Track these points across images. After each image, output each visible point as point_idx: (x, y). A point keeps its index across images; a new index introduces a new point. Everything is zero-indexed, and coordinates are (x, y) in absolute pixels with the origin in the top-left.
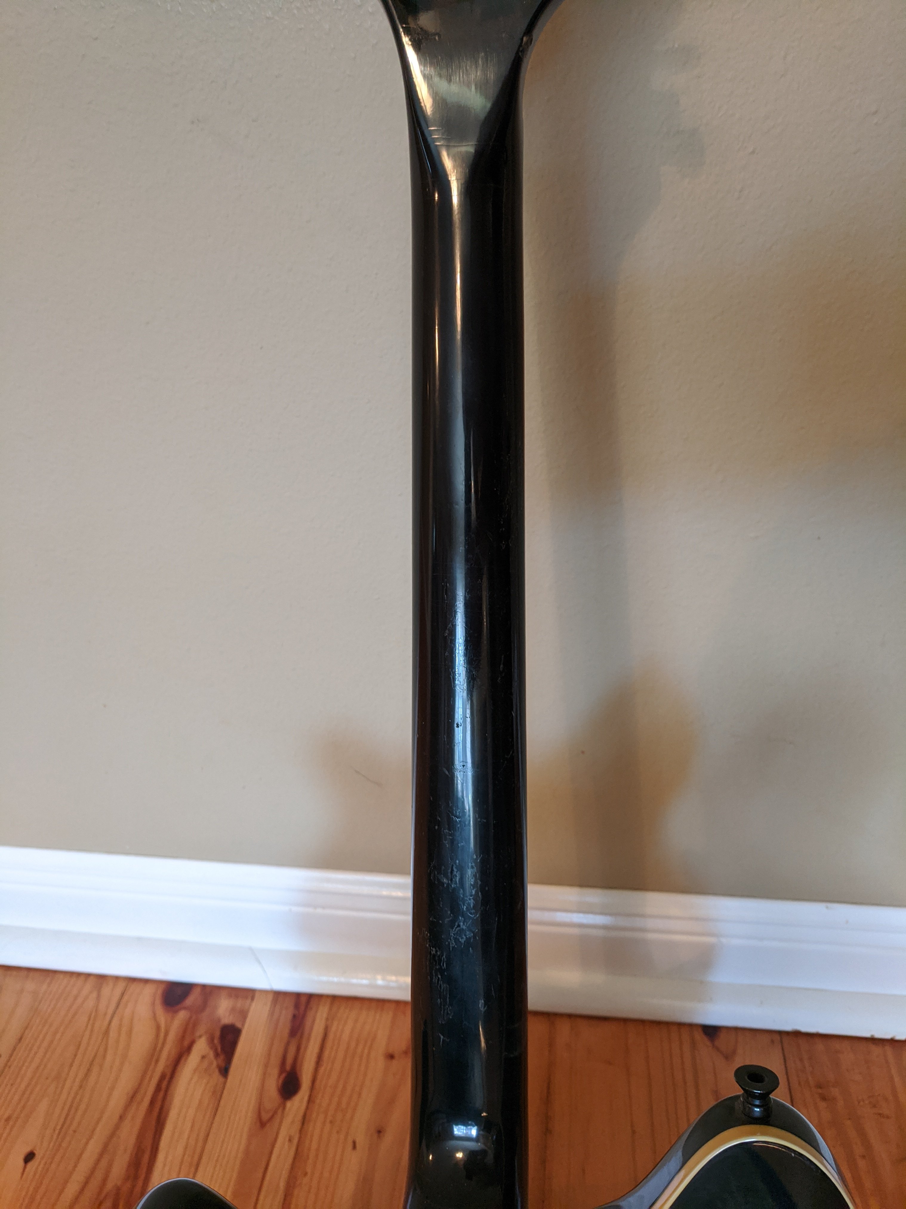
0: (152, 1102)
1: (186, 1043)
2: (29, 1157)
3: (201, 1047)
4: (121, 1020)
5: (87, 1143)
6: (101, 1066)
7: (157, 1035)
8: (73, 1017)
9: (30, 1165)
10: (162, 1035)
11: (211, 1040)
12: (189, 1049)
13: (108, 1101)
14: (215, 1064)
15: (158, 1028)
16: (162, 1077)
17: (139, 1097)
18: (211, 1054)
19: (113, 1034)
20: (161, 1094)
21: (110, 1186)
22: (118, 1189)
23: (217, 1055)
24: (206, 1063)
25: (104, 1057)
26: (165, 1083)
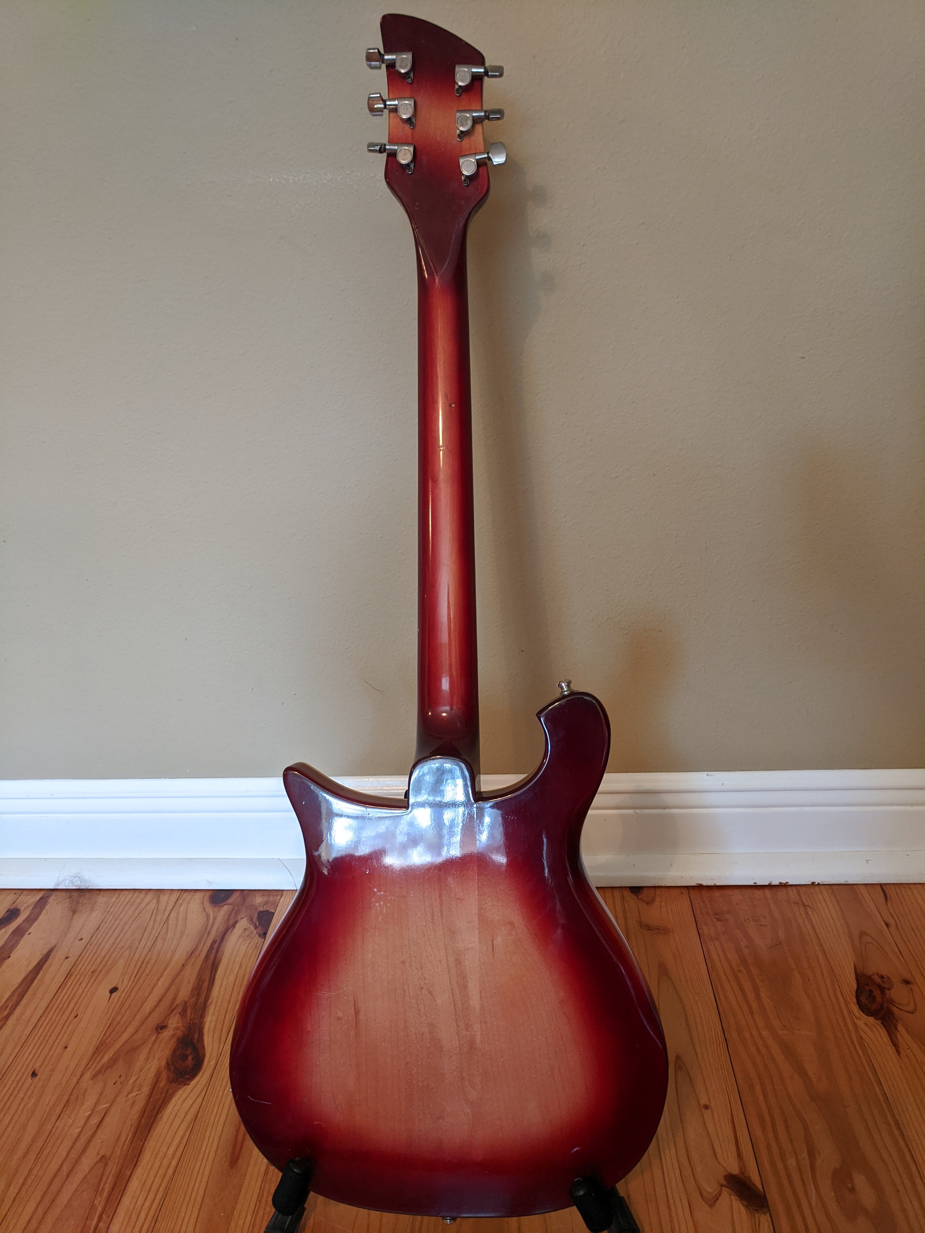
0: (207, 956)
1: (231, 922)
2: (113, 990)
3: (243, 923)
4: (178, 912)
5: (158, 980)
6: (164, 939)
7: (208, 920)
8: (139, 914)
9: (114, 994)
10: (211, 920)
11: (251, 920)
12: (234, 925)
13: (171, 958)
14: (255, 932)
15: (208, 916)
16: (214, 942)
17: (197, 953)
18: (252, 927)
19: (172, 922)
20: (214, 951)
21: (178, 1001)
22: (186, 1003)
23: (256, 928)
24: (247, 932)
25: (166, 933)
26: (216, 946)
